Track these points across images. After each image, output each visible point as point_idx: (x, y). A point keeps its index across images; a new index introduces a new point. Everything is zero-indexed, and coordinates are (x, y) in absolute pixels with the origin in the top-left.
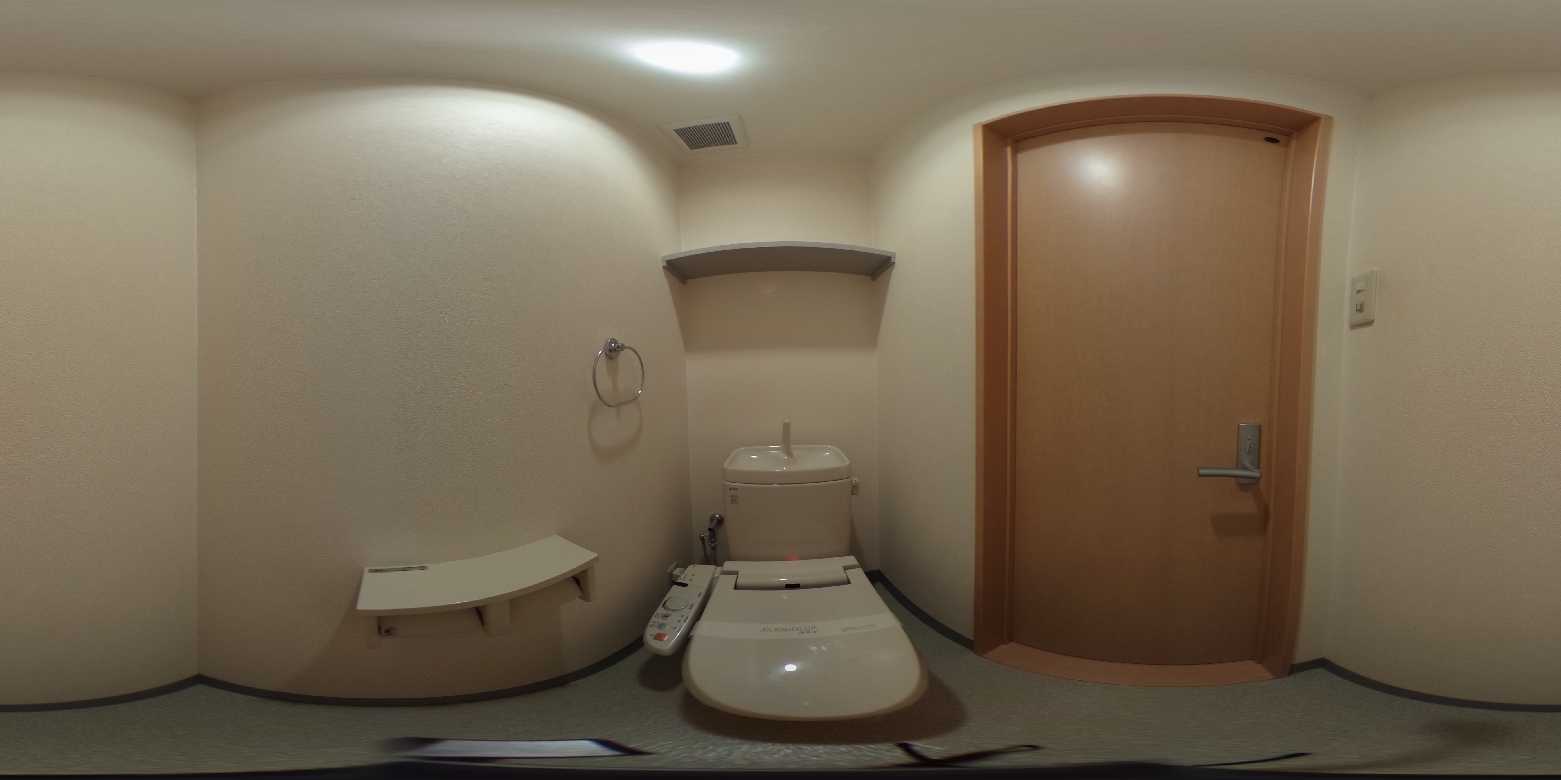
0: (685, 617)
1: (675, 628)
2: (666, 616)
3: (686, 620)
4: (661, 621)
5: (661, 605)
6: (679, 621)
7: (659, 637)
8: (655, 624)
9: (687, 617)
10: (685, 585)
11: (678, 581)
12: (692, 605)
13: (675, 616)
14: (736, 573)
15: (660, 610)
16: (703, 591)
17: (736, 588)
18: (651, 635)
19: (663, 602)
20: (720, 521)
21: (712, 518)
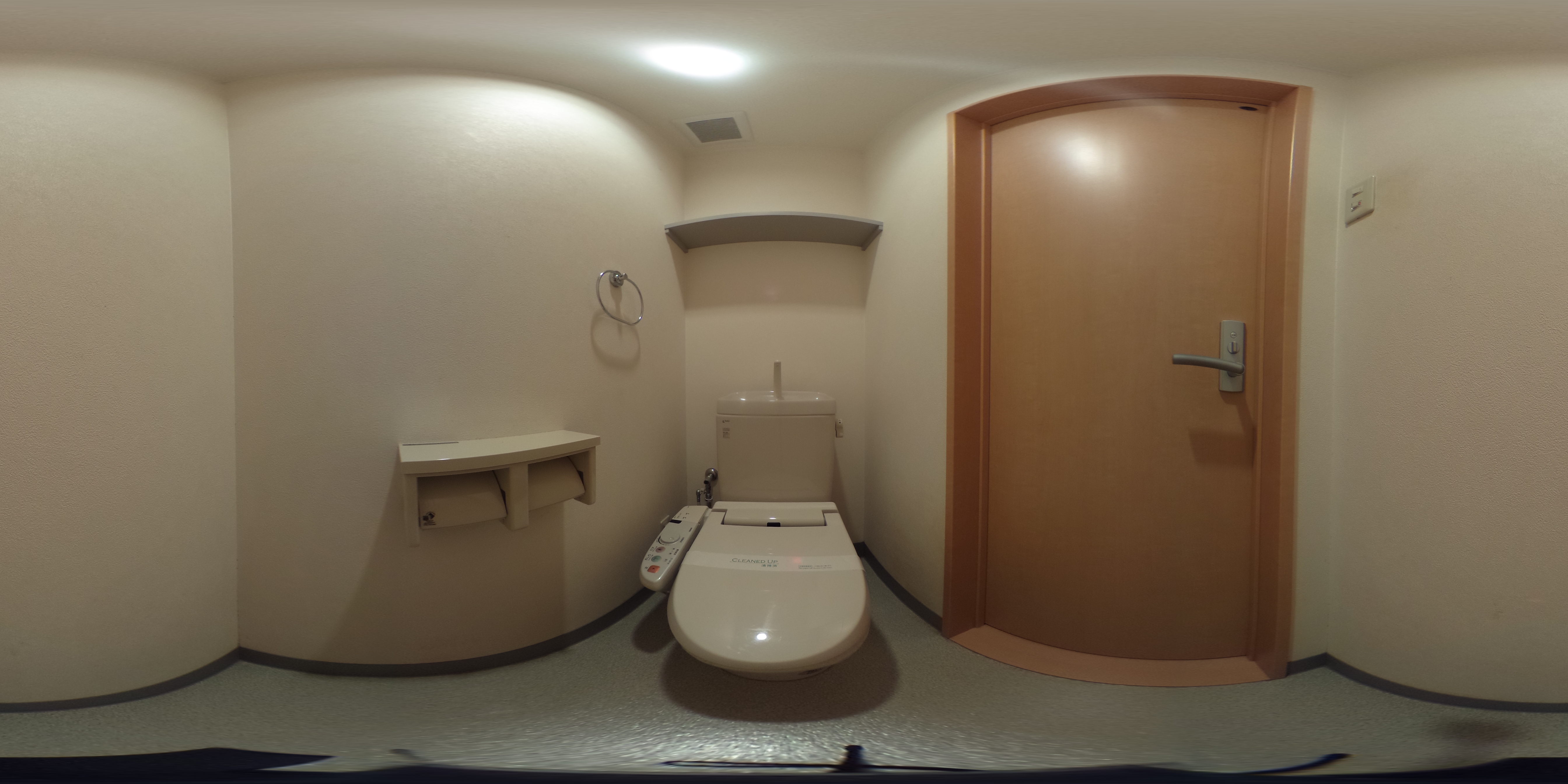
0: (676, 550)
1: (666, 560)
2: (660, 549)
3: (676, 553)
4: (655, 554)
5: (656, 540)
6: (670, 554)
7: (653, 569)
8: (650, 556)
9: (678, 550)
10: (679, 522)
11: (673, 519)
12: (683, 539)
13: (668, 548)
14: (725, 511)
15: (656, 544)
16: (694, 527)
17: (723, 523)
18: (646, 568)
19: (658, 537)
20: (715, 477)
21: (708, 473)
